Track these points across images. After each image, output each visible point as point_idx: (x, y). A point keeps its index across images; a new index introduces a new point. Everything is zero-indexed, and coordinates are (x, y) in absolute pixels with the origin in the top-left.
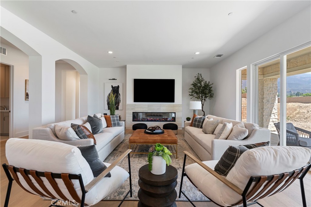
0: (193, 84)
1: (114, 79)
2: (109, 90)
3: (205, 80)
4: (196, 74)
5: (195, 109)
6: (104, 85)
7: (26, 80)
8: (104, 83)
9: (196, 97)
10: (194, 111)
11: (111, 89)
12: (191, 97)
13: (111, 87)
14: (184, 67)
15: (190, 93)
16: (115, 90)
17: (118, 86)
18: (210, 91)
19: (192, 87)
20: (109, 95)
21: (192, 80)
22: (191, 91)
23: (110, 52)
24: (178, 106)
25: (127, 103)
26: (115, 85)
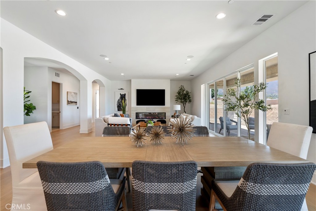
0: (178, 93)
1: (122, 89)
2: (118, 97)
3: (186, 90)
4: (180, 86)
5: (177, 110)
6: (115, 93)
7: (67, 92)
8: (115, 92)
9: (180, 102)
10: (176, 111)
11: (120, 96)
12: (177, 102)
13: (120, 94)
14: (171, 80)
15: (176, 99)
16: (123, 97)
17: (125, 94)
18: (189, 97)
19: (177, 94)
20: (119, 100)
21: (177, 90)
22: (176, 97)
23: (122, 74)
24: (167, 108)
25: (132, 106)
26: (123, 93)
